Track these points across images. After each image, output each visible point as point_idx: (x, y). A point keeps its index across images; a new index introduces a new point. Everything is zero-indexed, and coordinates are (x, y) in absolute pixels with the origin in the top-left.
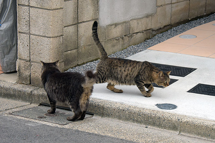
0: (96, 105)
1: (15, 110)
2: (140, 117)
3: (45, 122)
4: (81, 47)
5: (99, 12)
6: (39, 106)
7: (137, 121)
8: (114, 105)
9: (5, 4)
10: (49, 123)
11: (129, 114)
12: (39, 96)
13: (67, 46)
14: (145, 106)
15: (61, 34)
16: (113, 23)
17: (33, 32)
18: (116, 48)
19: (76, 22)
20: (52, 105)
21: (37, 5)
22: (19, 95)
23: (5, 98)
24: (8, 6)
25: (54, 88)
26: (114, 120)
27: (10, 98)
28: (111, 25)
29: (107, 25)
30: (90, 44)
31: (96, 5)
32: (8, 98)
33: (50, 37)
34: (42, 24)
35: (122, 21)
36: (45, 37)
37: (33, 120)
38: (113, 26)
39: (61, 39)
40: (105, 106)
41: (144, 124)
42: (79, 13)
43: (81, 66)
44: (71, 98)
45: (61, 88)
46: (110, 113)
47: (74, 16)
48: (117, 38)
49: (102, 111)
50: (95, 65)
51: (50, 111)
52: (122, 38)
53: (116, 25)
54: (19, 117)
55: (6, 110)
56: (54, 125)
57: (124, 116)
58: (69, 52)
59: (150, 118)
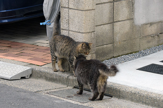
0: (114, 89)
1: (53, 90)
2: (148, 100)
3: (70, 100)
4: (117, 42)
5: (134, 12)
6: (73, 88)
7: (146, 103)
8: (128, 89)
9: (54, 7)
10: (73, 101)
11: (139, 97)
12: (73, 80)
13: (103, 41)
14: (154, 91)
15: (93, 30)
16: (148, 23)
17: (71, 29)
18: (151, 44)
19: (112, 21)
20: (80, 87)
21: (74, 7)
22: (59, 80)
23: (50, 81)
24: (56, 8)
25: (80, 72)
26: (127, 101)
27: (53, 82)
28: (146, 24)
29: (142, 24)
30: (125, 40)
31: (131, 7)
32: (52, 82)
33: (83, 33)
34: (77, 22)
35: (158, 21)
36: (79, 32)
37: (62, 99)
38: (148, 25)
39: (93, 34)
40: (121, 90)
41: (151, 106)
42: (114, 14)
43: (116, 58)
44: (91, 80)
45: (85, 72)
46: (124, 96)
47: (110, 16)
48: (153, 36)
49: (119, 94)
50: (128, 58)
51: (78, 93)
52: (158, 36)
53: (151, 24)
54: (52, 96)
55: (46, 90)
56: (76, 103)
57: (135, 99)
58: (105, 46)
59: (155, 101)
